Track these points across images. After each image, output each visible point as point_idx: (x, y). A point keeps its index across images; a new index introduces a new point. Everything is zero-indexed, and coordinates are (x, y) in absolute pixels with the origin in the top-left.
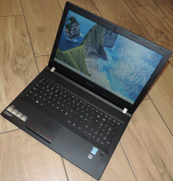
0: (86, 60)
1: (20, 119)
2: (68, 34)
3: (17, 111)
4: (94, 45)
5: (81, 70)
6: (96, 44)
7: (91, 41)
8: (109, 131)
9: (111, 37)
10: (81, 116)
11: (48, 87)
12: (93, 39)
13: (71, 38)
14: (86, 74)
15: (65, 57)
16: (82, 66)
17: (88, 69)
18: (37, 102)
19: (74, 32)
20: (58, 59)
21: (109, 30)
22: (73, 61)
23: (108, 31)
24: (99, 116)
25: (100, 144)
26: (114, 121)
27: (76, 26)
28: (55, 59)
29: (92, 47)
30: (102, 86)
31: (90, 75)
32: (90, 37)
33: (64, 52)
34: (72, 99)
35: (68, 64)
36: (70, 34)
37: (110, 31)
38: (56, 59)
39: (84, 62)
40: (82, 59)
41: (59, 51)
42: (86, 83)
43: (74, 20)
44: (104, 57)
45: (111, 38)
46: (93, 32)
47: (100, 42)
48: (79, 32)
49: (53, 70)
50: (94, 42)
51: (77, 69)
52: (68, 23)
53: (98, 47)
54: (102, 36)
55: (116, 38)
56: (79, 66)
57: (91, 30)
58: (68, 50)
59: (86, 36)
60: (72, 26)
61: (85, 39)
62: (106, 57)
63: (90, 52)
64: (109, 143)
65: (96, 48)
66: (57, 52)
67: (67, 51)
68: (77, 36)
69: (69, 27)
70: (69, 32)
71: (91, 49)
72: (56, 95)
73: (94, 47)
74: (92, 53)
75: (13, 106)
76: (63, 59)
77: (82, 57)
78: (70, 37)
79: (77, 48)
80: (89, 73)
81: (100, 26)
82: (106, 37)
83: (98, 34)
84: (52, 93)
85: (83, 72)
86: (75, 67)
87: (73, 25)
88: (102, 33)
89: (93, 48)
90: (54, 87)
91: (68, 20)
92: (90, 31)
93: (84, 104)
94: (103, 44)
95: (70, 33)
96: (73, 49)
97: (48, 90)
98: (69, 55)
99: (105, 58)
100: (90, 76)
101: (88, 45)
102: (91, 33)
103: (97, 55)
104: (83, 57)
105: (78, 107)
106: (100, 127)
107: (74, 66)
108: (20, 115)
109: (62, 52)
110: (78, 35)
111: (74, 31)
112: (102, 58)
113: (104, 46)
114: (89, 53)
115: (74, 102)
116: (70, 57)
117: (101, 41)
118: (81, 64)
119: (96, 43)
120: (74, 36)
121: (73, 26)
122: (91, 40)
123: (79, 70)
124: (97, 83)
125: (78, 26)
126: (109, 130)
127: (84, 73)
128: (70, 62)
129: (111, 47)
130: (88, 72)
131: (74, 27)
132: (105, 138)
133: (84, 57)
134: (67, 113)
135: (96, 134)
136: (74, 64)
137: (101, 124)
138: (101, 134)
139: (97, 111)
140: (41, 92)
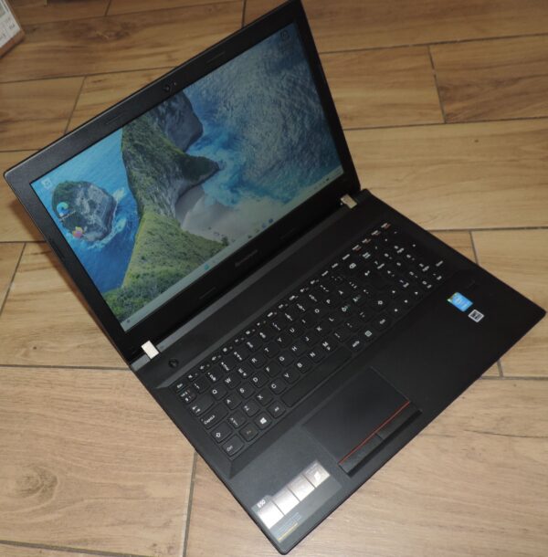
0: (184, 228)
2: (91, 236)
4: (165, 176)
5: (201, 260)
6: (167, 170)
7: (150, 178)
8: (403, 252)
9: (177, 113)
10: (344, 309)
11: (214, 379)
12: (149, 168)
13: (106, 234)
14: (218, 252)
15: (140, 287)
16: (193, 250)
17: (209, 236)
18: (263, 421)
19: (98, 212)
20: (131, 313)
21: (160, 108)
22: (164, 268)
23: (158, 112)
24: (353, 266)
26: (375, 233)
27: (86, 195)
28: (126, 326)
29: (164, 185)
30: (268, 225)
31: (225, 243)
32: (141, 172)
33: (127, 283)
34: (279, 318)
35: (162, 292)
36: (94, 230)
37: (163, 106)
38: (128, 322)
39: (186, 235)
40: (176, 238)
41: (115, 297)
43: (66, 189)
44: (209, 169)
45: (180, 114)
46: (133, 155)
47: (170, 152)
48: (107, 197)
50: (159, 171)
51: (190, 269)
52: (61, 214)
53: (177, 169)
54: (160, 136)
55: (188, 103)
56: (187, 259)
57: (126, 159)
58: (130, 266)
59: (131, 181)
60: (77, 207)
61: (134, 192)
62: (212, 163)
63: (174, 201)
64: (442, 262)
65: (176, 177)
66: (110, 304)
67: (129, 270)
68: (112, 211)
69: (76, 220)
70: (86, 228)
71: (170, 191)
72: (254, 360)
73: (169, 182)
74: (182, 195)
76: (141, 298)
77: (172, 234)
78: (100, 234)
79: (141, 235)
80: (219, 240)
81: (134, 124)
82: (170, 130)
83: (147, 146)
84: (240, 371)
85: (206, 259)
86: (181, 271)
87: (78, 201)
88: (152, 133)
89: (170, 185)
90: (218, 361)
91: (55, 209)
92: (125, 162)
93: (302, 291)
94: (179, 150)
95: (90, 227)
96: (136, 248)
97: (228, 381)
98: (142, 271)
99: (213, 170)
100: (227, 245)
101: (156, 194)
102: (132, 162)
103: (193, 186)
104: (173, 231)
105: (310, 309)
106: (389, 272)
107: (178, 276)
109: (123, 287)
110: (112, 203)
111: (95, 212)
112: (208, 175)
113: (184, 151)
114: (176, 205)
115: (288, 317)
116: (150, 271)
117: (169, 148)
118: (186, 251)
119: (164, 165)
120: (108, 219)
121: (81, 204)
122: (148, 175)
123: (196, 264)
124: (254, 235)
125: (92, 187)
126: (400, 251)
127: (212, 256)
128: (162, 280)
129: (200, 133)
130: (215, 242)
131: (85, 203)
133: (176, 226)
134: (325, 344)
136: (173, 270)
137: (379, 265)
138: (412, 273)
139: (336, 265)
140: (228, 401)
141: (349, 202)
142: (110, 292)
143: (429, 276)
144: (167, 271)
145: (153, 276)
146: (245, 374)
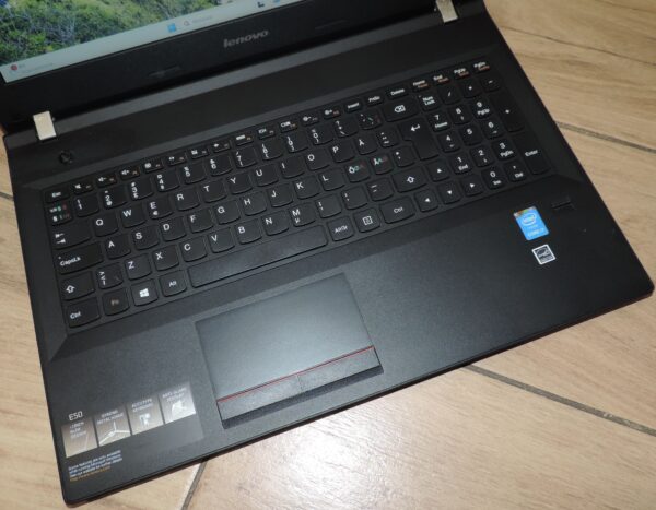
1: (166, 428)
3: (116, 414)
5: (162, 11)
8: (486, 115)
10: (352, 170)
11: (109, 203)
14: (197, 10)
15: (43, 19)
18: (144, 293)
20: (20, 56)
24: (400, 109)
25: (518, 185)
26: (460, 71)
28: (9, 74)
34: (250, 149)
35: (83, 41)
38: (14, 68)
42: (227, 43)
51: (138, 22)
64: (535, 152)
72: (180, 197)
75: (79, 415)
76: (42, 37)
84: (152, 205)
85: (173, 13)
86: (125, 19)
90: (130, 177)
93: (306, 119)
97: (127, 213)
105: (303, 150)
106: (448, 138)
107: (115, 26)
108: (144, 412)
109: (8, 6)
115: (265, 150)
123: (153, 16)
126: (483, 112)
127: (185, 12)
128: (85, 20)
132: (504, 151)
134: (296, 213)
135: (465, 171)
136: (109, 11)
137: (440, 122)
138: (481, 153)
139: (376, 98)
140: (111, 244)
141: (447, 12)
143: (505, 168)
144: (97, 8)
145: (68, 7)
146: (155, 213)
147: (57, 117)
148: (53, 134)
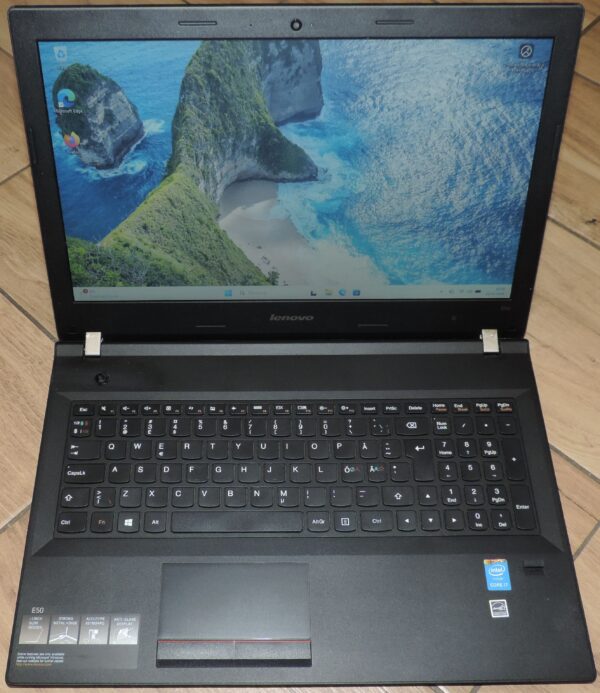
0: (223, 224)
1: (108, 648)
2: (88, 156)
3: (71, 621)
4: (230, 141)
5: (224, 278)
6: (238, 136)
7: (207, 131)
8: (492, 456)
9: (294, 67)
10: (348, 470)
11: (125, 432)
12: (213, 117)
13: (109, 166)
14: (255, 284)
15: (123, 261)
16: (218, 261)
17: (254, 256)
18: (129, 522)
19: (112, 132)
20: (94, 283)
21: (272, 45)
22: (168, 257)
23: (266, 50)
24: (412, 425)
25: (498, 533)
26: (482, 406)
27: (106, 100)
28: (79, 294)
29: (224, 154)
30: (349, 296)
31: (272, 280)
32: (199, 116)
33: (107, 243)
34: (262, 421)
35: (149, 285)
36: (95, 151)
37: (278, 46)
38: (85, 291)
39: (220, 236)
40: (205, 230)
41: (82, 250)
42: (273, 318)
43: (83, 75)
44: (303, 171)
45: (297, 71)
46: (199, 87)
47: (253, 112)
48: (134, 120)
49: (93, 343)
50: (226, 129)
51: (202, 281)
52: (61, 105)
53: (254, 142)
54: (252, 84)
55: (317, 64)
56: (206, 266)
57: (186, 86)
58: (122, 226)
59: (179, 118)
60: (87, 108)
61: (175, 136)
62: (311, 164)
63: (227, 181)
64: (526, 507)
65: (247, 152)
66: (72, 257)
67: (117, 230)
68: (133, 140)
69: (76, 123)
70: (85, 142)
71: (228, 165)
72: (187, 446)
73: (233, 151)
74: (242, 180)
75: (41, 610)
76: (117, 274)
77: (201, 222)
78: (100, 161)
79: (157, 197)
80: (266, 271)
81: (222, 46)
82: (271, 83)
83: (226, 86)
84: (161, 446)
85: (234, 282)
86: (190, 277)
87: (92, 101)
88: (243, 72)
89: (233, 157)
90: (149, 414)
91: (55, 93)
92: (183, 88)
93: (322, 408)
94: (270, 118)
95: (94, 144)
96: (142, 209)
97: (138, 446)
98: (135, 243)
99: (307, 175)
100: (273, 284)
101: (206, 157)
102: (193, 95)
103: (265, 179)
104: (204, 218)
105: (309, 437)
106: (448, 468)
107: (182, 280)
108: (94, 627)
109: (99, 245)
110: (138, 132)
111: (108, 128)
112: (295, 177)
113: (278, 124)
114: (227, 187)
115: (275, 427)
116: (146, 249)
117: (257, 107)
118: (209, 256)
119: (238, 127)
120: (122, 149)
121: (95, 106)
122: (207, 125)
123: (216, 281)
124: (321, 295)
125: (120, 93)
126: (490, 453)
127: (244, 284)
128: (157, 269)
129: (314, 114)
130: (258, 270)
131: (101, 109)
132: (497, 496)
133: (213, 216)
134: (284, 493)
135: (452, 505)
136: (179, 267)
137: (444, 450)
138: (474, 492)
139: (393, 408)
140: (115, 469)
141: (490, 342)
142: (78, 240)
143: (492, 513)
144: (170, 263)
145: (147, 257)
146: (161, 454)
147: (106, 340)
148: (97, 352)
